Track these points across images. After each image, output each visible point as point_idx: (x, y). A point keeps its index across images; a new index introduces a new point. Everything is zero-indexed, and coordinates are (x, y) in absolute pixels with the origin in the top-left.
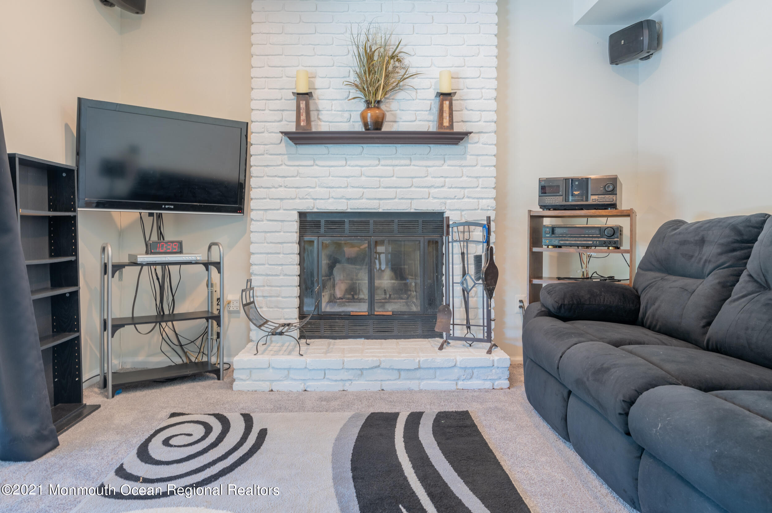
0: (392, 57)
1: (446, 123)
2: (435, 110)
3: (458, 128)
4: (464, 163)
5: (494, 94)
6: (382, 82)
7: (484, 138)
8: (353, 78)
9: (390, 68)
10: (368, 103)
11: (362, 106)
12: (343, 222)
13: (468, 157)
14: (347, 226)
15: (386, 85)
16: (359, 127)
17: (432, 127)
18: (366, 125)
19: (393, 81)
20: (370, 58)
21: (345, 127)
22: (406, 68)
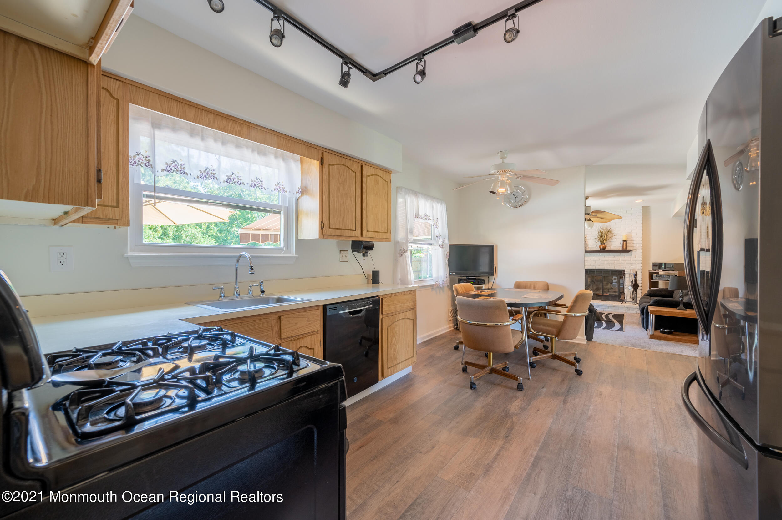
0: (609, 231)
1: (625, 248)
2: (622, 244)
3: (628, 249)
4: (631, 257)
5: (641, 239)
6: (605, 239)
7: (637, 250)
8: (597, 237)
9: (607, 235)
10: (601, 244)
11: (600, 244)
12: (594, 271)
13: (633, 256)
14: (595, 272)
15: (606, 239)
16: (599, 249)
17: (621, 249)
18: (600, 249)
19: (609, 237)
20: (602, 233)
21: (594, 249)
22: (613, 234)
